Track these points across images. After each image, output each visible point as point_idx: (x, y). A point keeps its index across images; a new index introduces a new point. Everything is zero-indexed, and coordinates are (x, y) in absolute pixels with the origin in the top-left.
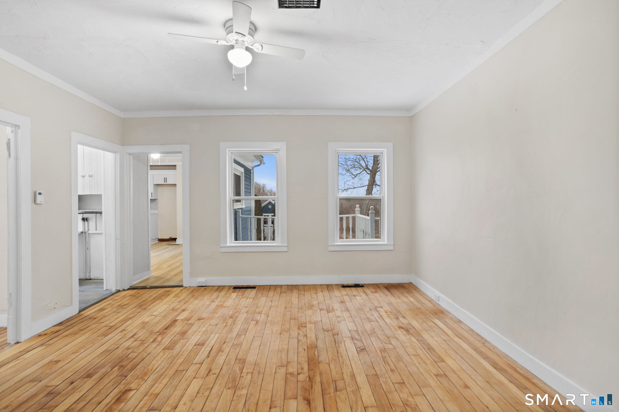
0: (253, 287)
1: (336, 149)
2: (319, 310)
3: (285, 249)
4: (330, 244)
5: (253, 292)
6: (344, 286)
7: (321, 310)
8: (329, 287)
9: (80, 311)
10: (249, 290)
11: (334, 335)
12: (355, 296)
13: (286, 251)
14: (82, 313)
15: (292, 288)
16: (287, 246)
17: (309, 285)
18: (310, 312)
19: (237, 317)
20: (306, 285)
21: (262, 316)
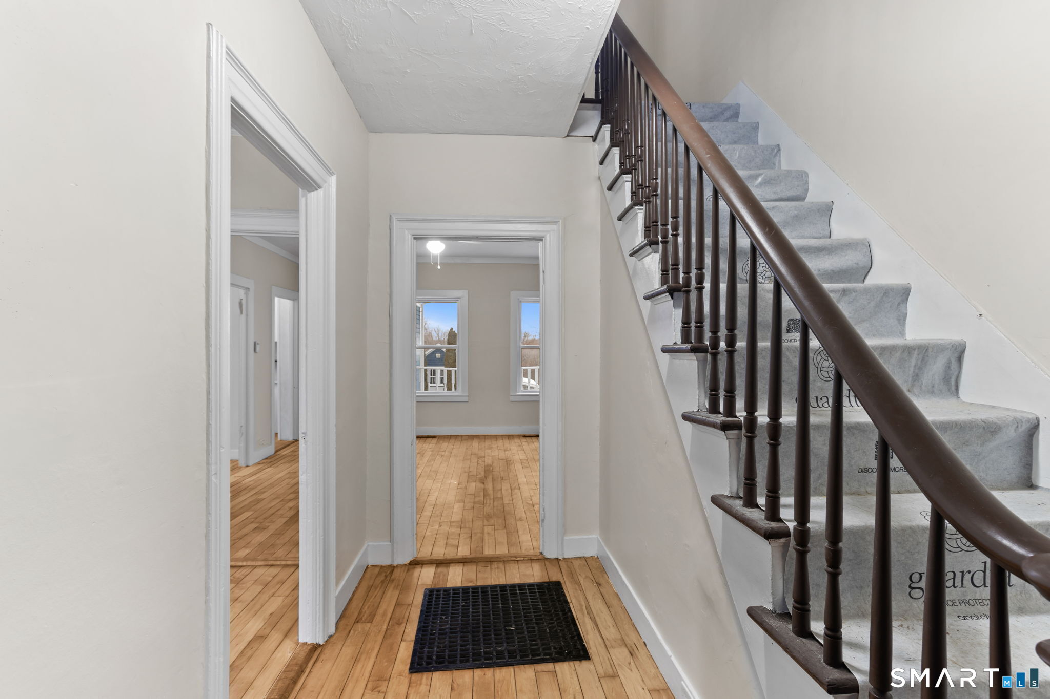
0: (434, 437)
1: (518, 298)
2: (497, 450)
3: (466, 399)
4: (511, 394)
5: (435, 440)
6: (525, 436)
7: (498, 450)
8: (510, 437)
9: (276, 452)
10: (430, 439)
11: (507, 461)
12: (533, 442)
13: (467, 400)
14: (278, 453)
15: (472, 437)
16: (468, 396)
17: (490, 435)
18: (489, 451)
19: (424, 454)
20: (487, 435)
21: (446, 453)
